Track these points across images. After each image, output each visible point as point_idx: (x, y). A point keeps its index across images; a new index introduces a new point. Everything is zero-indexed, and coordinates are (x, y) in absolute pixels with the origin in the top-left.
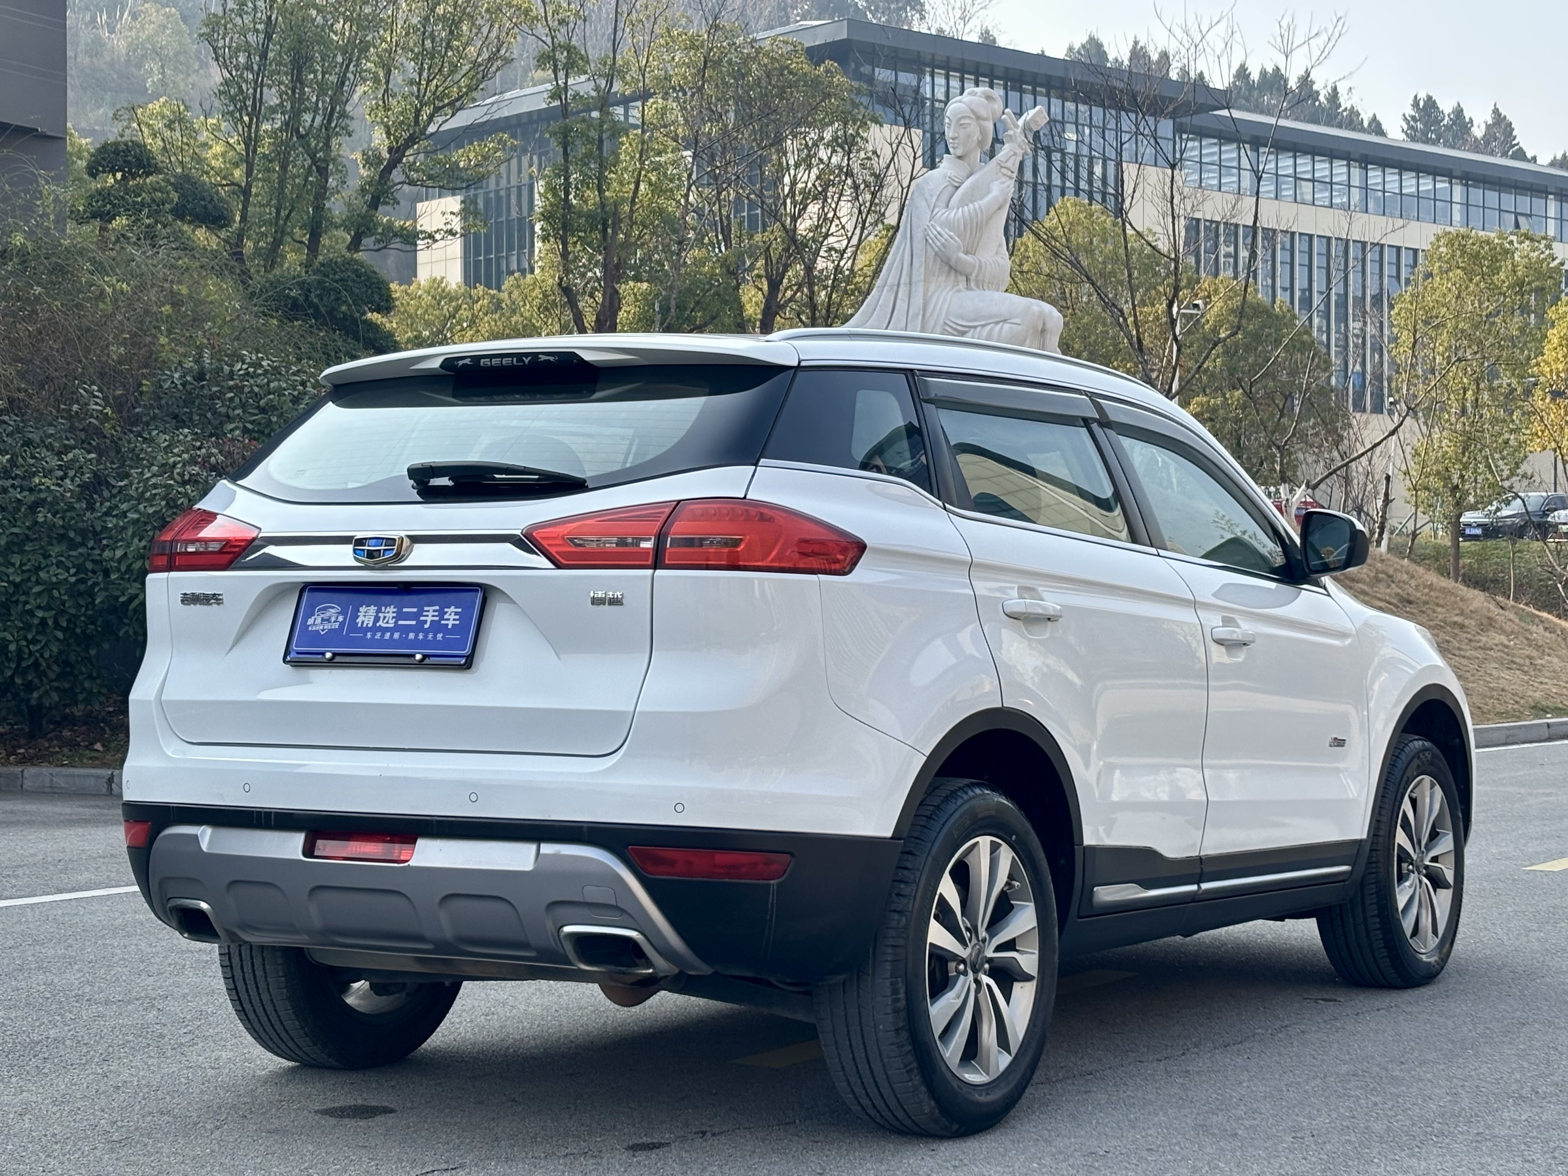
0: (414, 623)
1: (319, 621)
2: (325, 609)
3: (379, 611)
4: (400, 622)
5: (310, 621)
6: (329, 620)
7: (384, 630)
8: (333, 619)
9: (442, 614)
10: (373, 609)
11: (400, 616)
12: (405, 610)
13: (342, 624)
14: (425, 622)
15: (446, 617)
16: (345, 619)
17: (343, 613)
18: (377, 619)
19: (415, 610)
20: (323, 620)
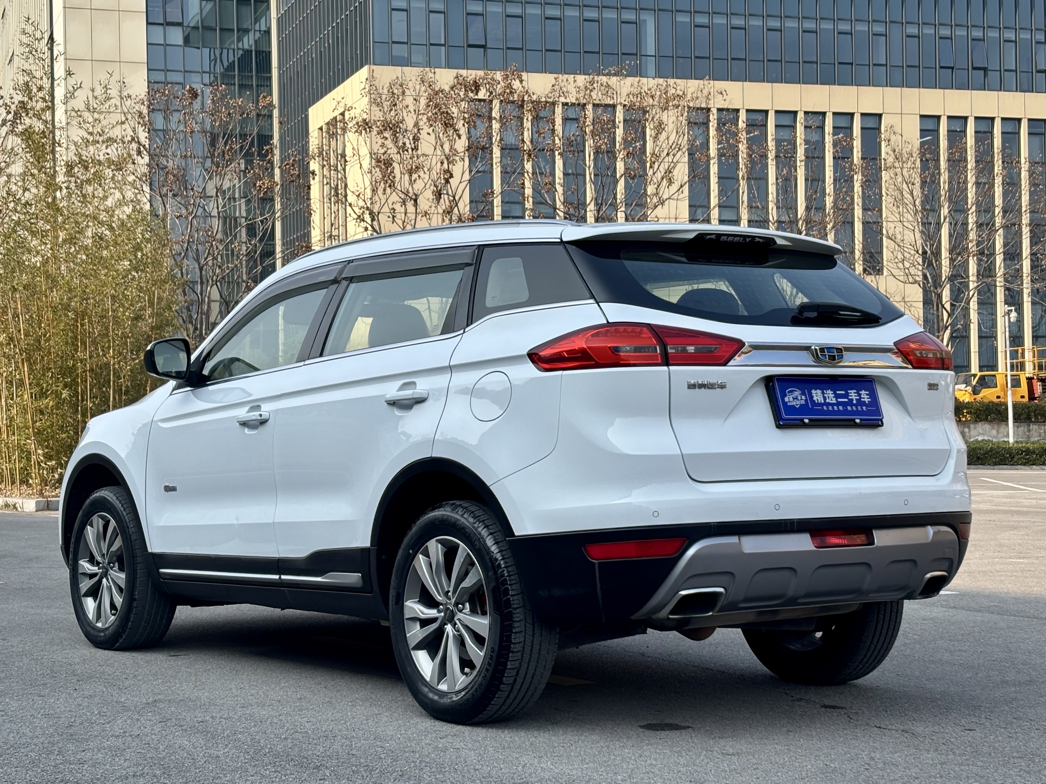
0: (846, 400)
1: (791, 399)
2: (791, 391)
3: (823, 393)
4: (839, 400)
5: (786, 399)
6: (797, 398)
7: (833, 405)
8: (799, 398)
9: (860, 395)
10: (819, 392)
11: (837, 396)
12: (838, 392)
13: (806, 400)
14: (852, 400)
15: (862, 396)
16: (806, 397)
17: (803, 393)
18: (825, 398)
19: (843, 392)
20: (794, 399)
